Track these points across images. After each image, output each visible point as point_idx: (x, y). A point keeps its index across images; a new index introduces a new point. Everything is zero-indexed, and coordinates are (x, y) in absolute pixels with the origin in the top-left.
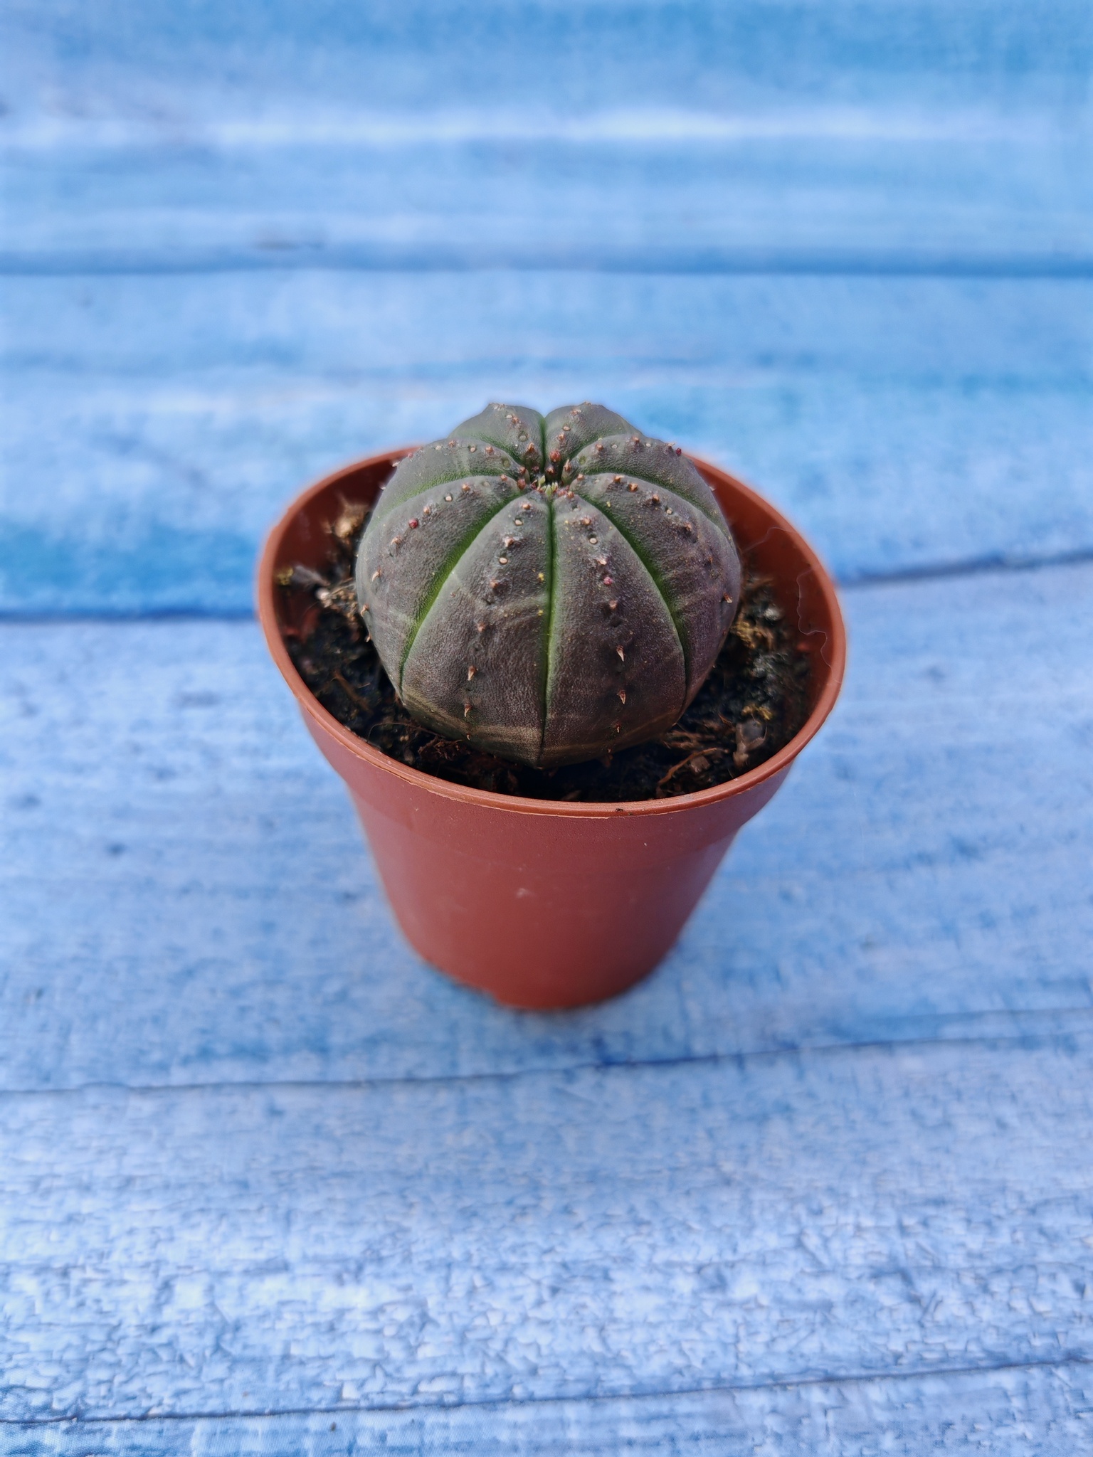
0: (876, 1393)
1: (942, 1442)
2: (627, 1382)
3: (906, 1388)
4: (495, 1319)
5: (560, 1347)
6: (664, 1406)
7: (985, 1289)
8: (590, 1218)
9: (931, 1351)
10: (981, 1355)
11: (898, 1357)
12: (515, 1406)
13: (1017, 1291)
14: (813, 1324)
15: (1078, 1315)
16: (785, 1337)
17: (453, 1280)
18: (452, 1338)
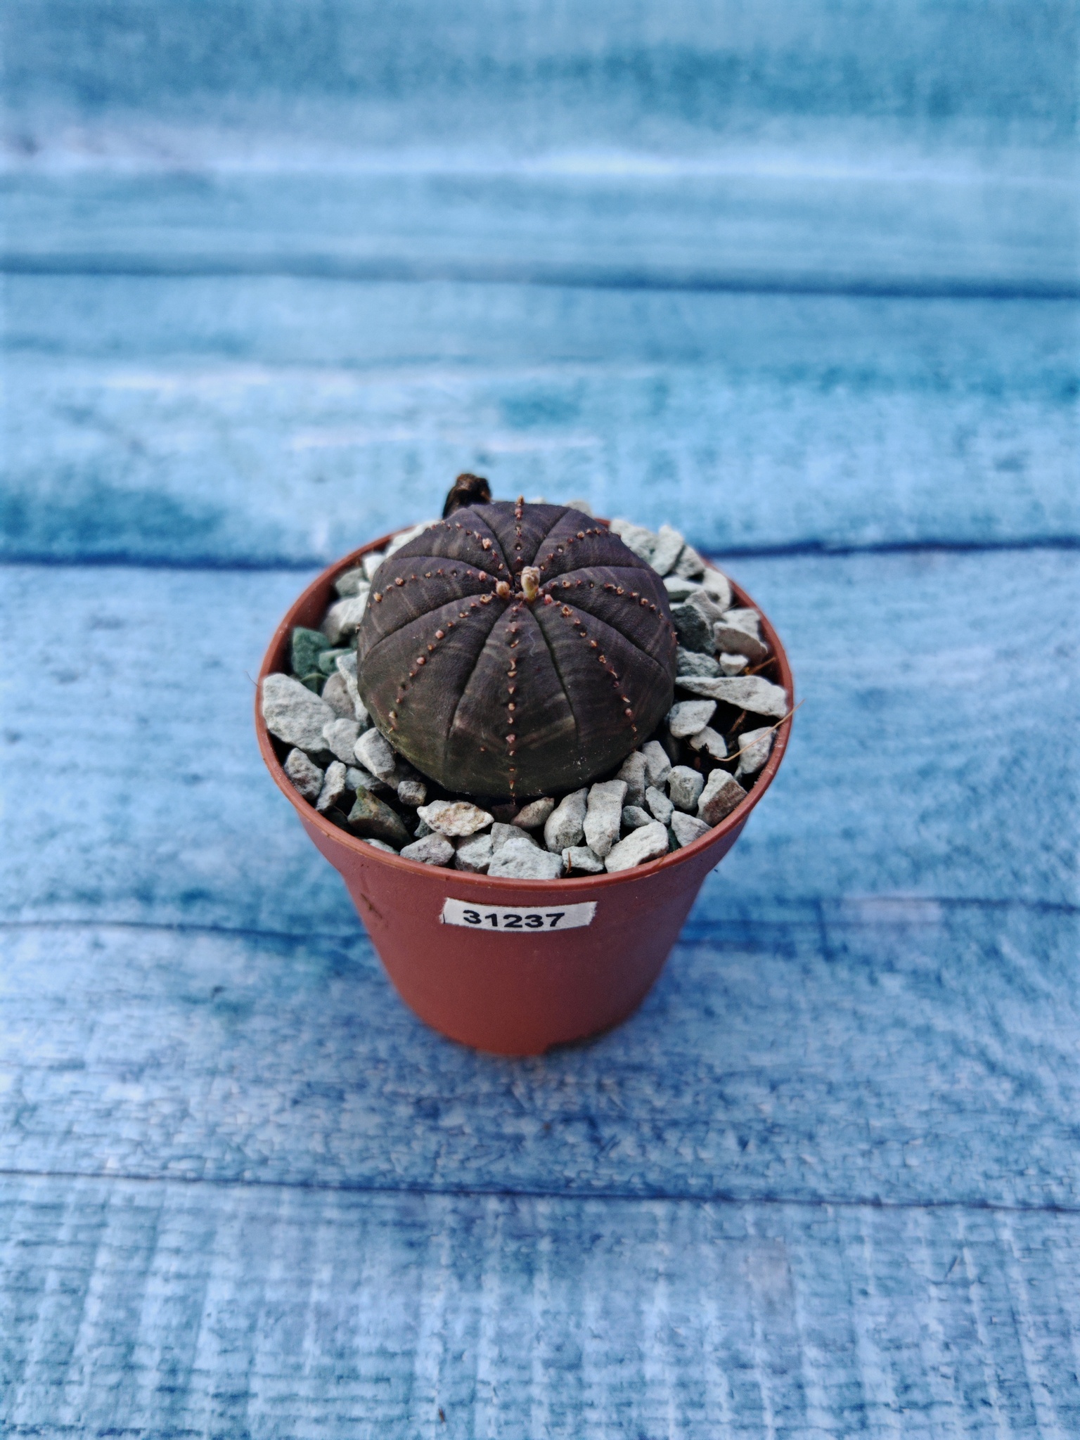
0: (543, 1207)
1: (590, 1249)
2: (339, 1178)
3: (570, 1206)
4: (241, 1119)
5: (289, 1145)
6: (364, 1199)
7: (659, 1137)
8: (338, 1052)
9: (599, 1179)
10: (639, 1186)
11: (569, 1181)
12: (243, 1185)
13: (687, 1141)
14: (504, 1150)
15: (735, 1163)
16: (476, 1157)
17: (214, 1087)
18: (203, 1131)
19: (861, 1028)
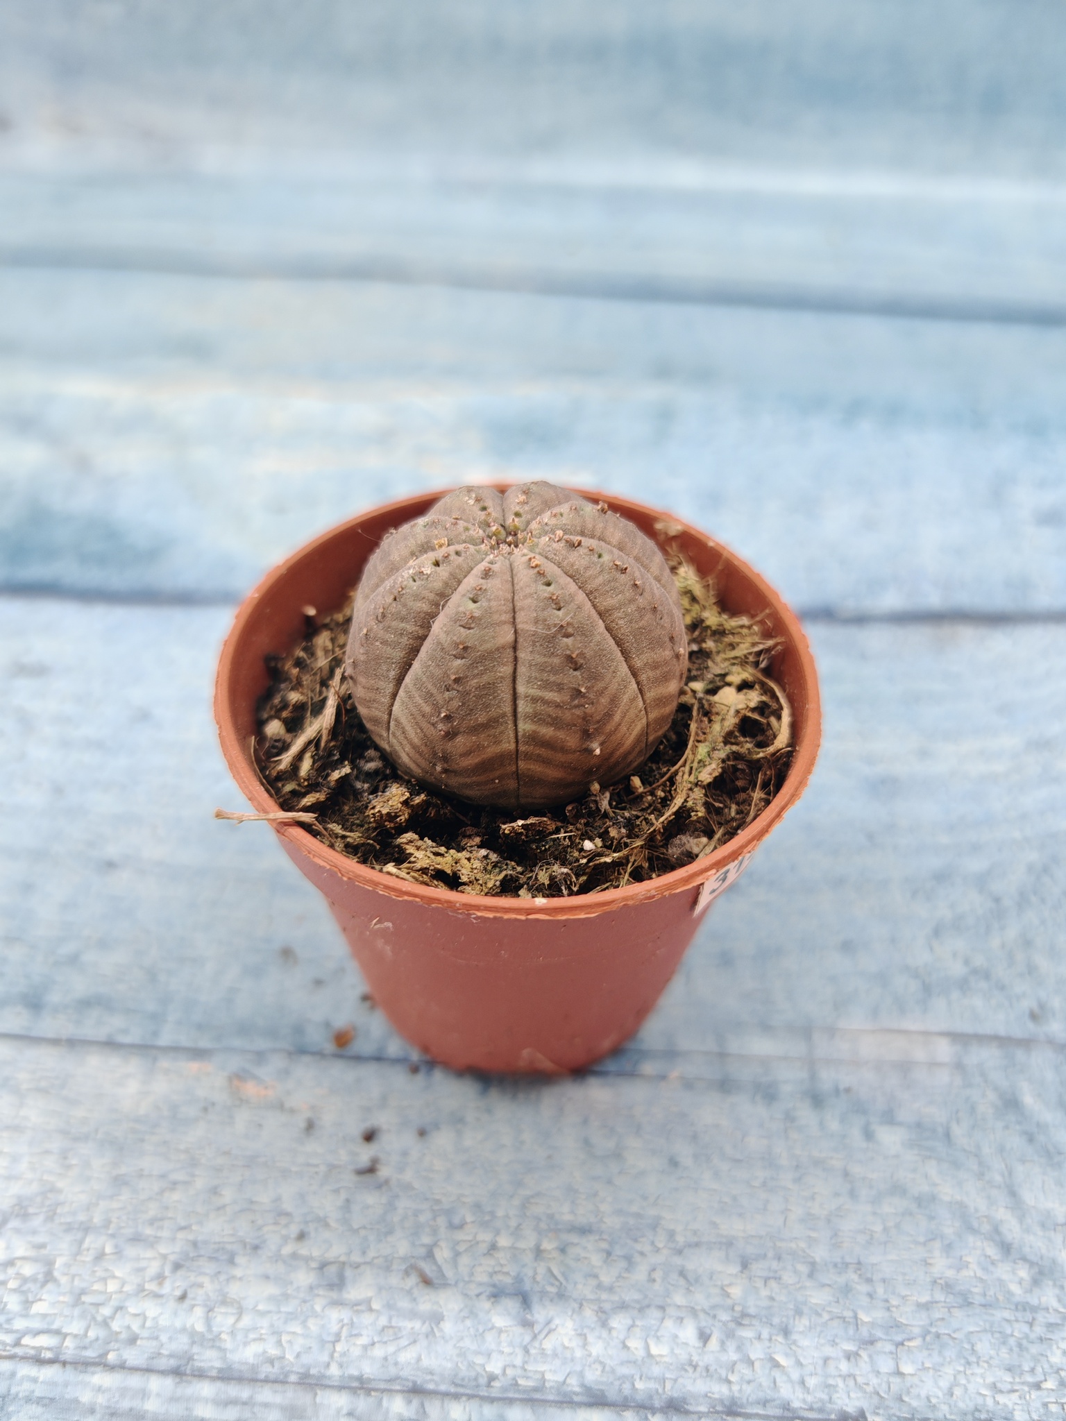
0: (458, 1412)
2: (218, 1364)
3: (489, 1411)
4: (112, 1286)
5: (164, 1321)
6: (244, 1393)
7: (604, 1324)
8: (234, 1202)
9: (527, 1378)
10: (577, 1389)
11: (492, 1378)
12: (106, 1371)
13: (637, 1330)
14: (418, 1334)
15: (694, 1363)
16: (385, 1343)
17: (86, 1245)
18: (67, 1298)
19: (853, 1194)
